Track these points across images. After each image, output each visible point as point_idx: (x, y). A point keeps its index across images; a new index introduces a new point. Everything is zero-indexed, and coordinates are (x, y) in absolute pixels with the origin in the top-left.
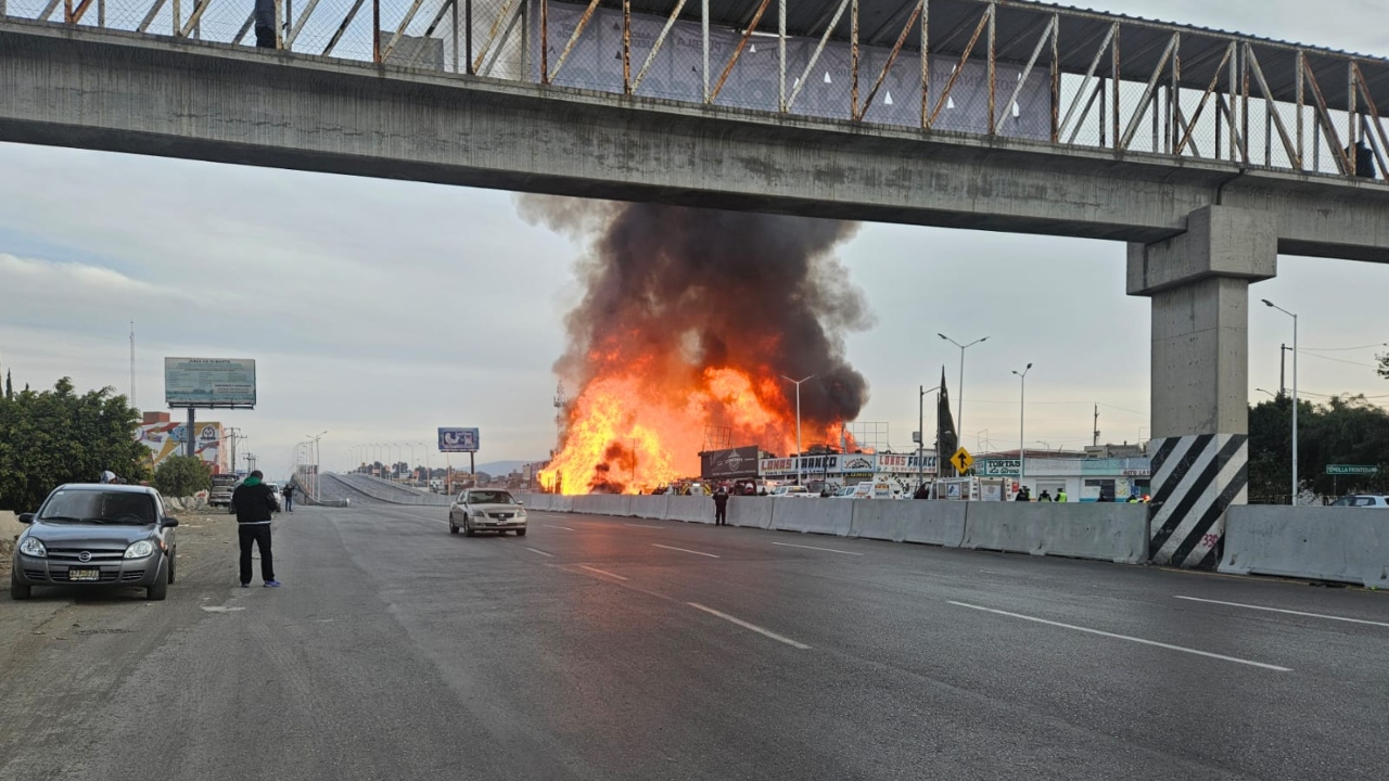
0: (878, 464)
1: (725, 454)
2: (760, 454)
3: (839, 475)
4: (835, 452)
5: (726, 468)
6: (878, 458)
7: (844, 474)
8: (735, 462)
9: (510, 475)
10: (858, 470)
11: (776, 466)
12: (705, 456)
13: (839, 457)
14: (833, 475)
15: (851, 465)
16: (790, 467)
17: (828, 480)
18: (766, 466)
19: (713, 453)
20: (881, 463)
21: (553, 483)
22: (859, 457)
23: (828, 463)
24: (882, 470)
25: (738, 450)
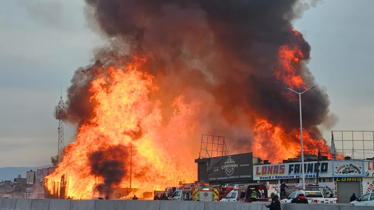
0: (366, 170)
1: (222, 160)
2: (255, 161)
3: (330, 179)
4: (325, 158)
5: (222, 173)
6: (366, 164)
7: (335, 178)
8: (230, 168)
9: (15, 180)
10: (348, 175)
11: (270, 171)
12: (202, 163)
13: (330, 163)
14: (324, 180)
15: (341, 170)
16: (283, 172)
17: (321, 184)
18: (260, 171)
19: (209, 160)
20: (369, 169)
21: (59, 187)
22: (348, 163)
23: (320, 168)
24: (371, 175)
25: (233, 157)
